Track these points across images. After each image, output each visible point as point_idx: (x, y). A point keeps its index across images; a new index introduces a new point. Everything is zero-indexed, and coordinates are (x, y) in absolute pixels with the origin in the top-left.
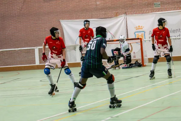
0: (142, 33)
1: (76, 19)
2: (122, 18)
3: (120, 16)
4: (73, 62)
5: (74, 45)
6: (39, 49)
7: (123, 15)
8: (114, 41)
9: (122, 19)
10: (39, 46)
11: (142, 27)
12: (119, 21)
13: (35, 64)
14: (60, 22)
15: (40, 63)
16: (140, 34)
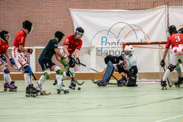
1: (94, 8)
2: (161, 10)
3: (159, 7)
4: (86, 72)
5: (89, 46)
6: (36, 49)
7: (164, 6)
8: (147, 44)
10: (37, 46)
14: (69, 11)
15: (36, 71)
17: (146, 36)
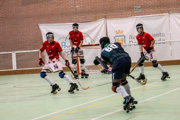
0: (122, 37)
3: (100, 20)
6: (16, 53)
7: (103, 19)
8: (93, 46)
9: (102, 22)
11: (122, 31)
12: (98, 25)
13: (12, 69)
14: (38, 26)
15: (17, 68)
16: (120, 38)
17: (92, 40)
